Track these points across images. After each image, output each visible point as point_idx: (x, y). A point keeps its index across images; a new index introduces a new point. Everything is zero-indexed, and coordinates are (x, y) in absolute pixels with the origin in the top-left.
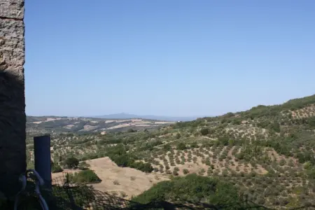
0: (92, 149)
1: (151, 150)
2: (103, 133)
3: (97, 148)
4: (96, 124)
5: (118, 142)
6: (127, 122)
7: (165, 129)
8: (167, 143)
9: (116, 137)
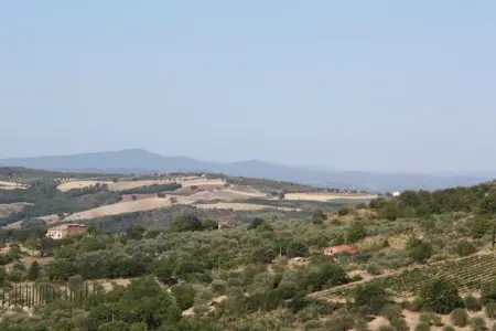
0: (19, 300)
1: (298, 306)
2: (57, 234)
3: (36, 297)
4: (16, 196)
5: (133, 270)
6: (159, 191)
7: (349, 218)
8: (368, 278)
9: (122, 252)
